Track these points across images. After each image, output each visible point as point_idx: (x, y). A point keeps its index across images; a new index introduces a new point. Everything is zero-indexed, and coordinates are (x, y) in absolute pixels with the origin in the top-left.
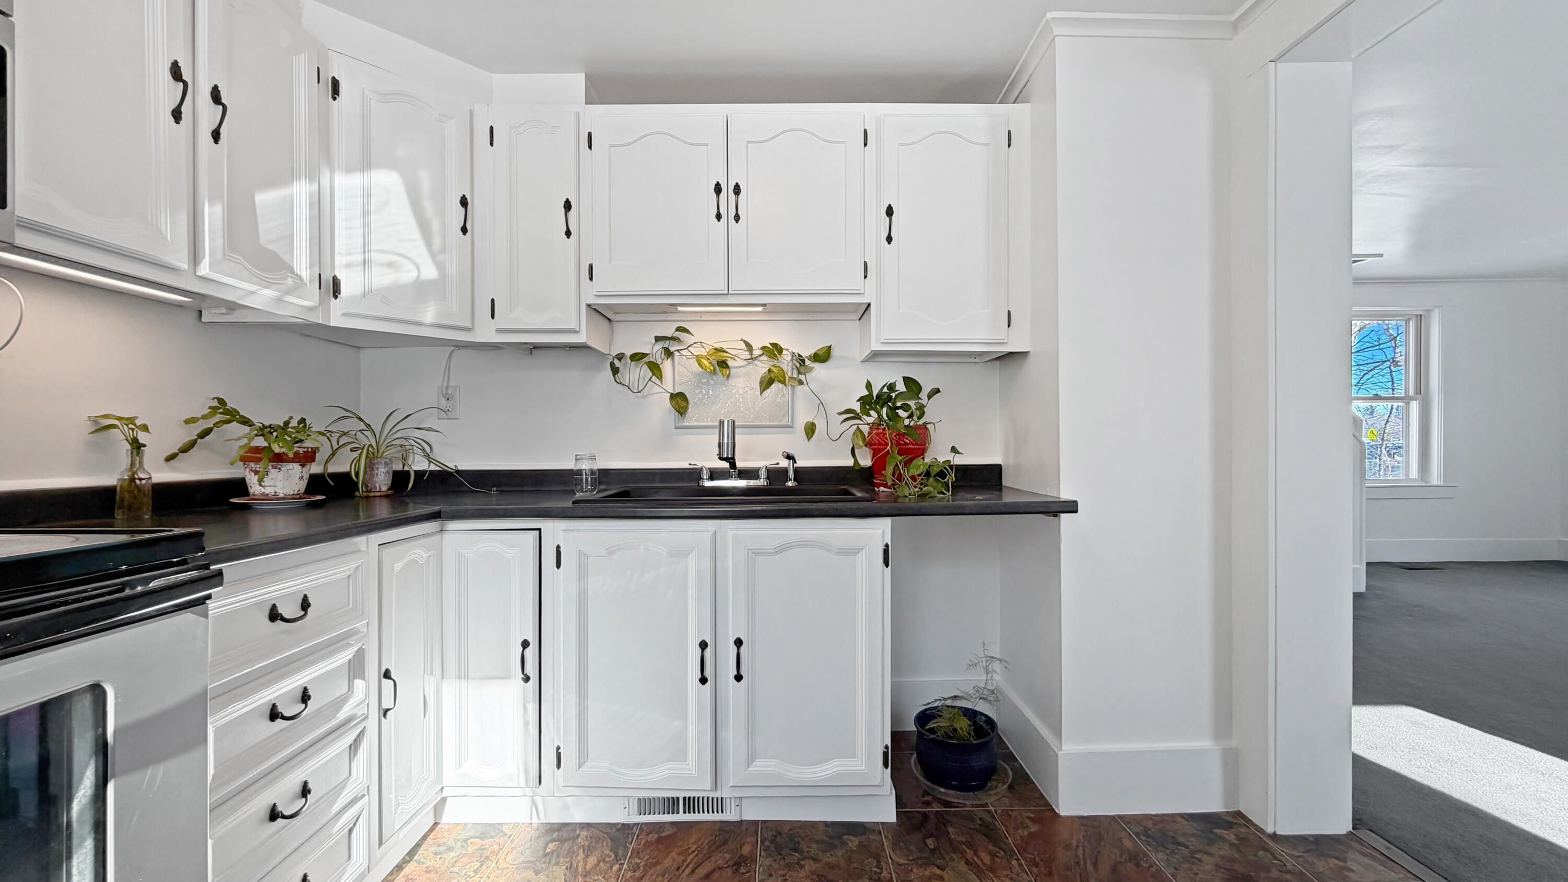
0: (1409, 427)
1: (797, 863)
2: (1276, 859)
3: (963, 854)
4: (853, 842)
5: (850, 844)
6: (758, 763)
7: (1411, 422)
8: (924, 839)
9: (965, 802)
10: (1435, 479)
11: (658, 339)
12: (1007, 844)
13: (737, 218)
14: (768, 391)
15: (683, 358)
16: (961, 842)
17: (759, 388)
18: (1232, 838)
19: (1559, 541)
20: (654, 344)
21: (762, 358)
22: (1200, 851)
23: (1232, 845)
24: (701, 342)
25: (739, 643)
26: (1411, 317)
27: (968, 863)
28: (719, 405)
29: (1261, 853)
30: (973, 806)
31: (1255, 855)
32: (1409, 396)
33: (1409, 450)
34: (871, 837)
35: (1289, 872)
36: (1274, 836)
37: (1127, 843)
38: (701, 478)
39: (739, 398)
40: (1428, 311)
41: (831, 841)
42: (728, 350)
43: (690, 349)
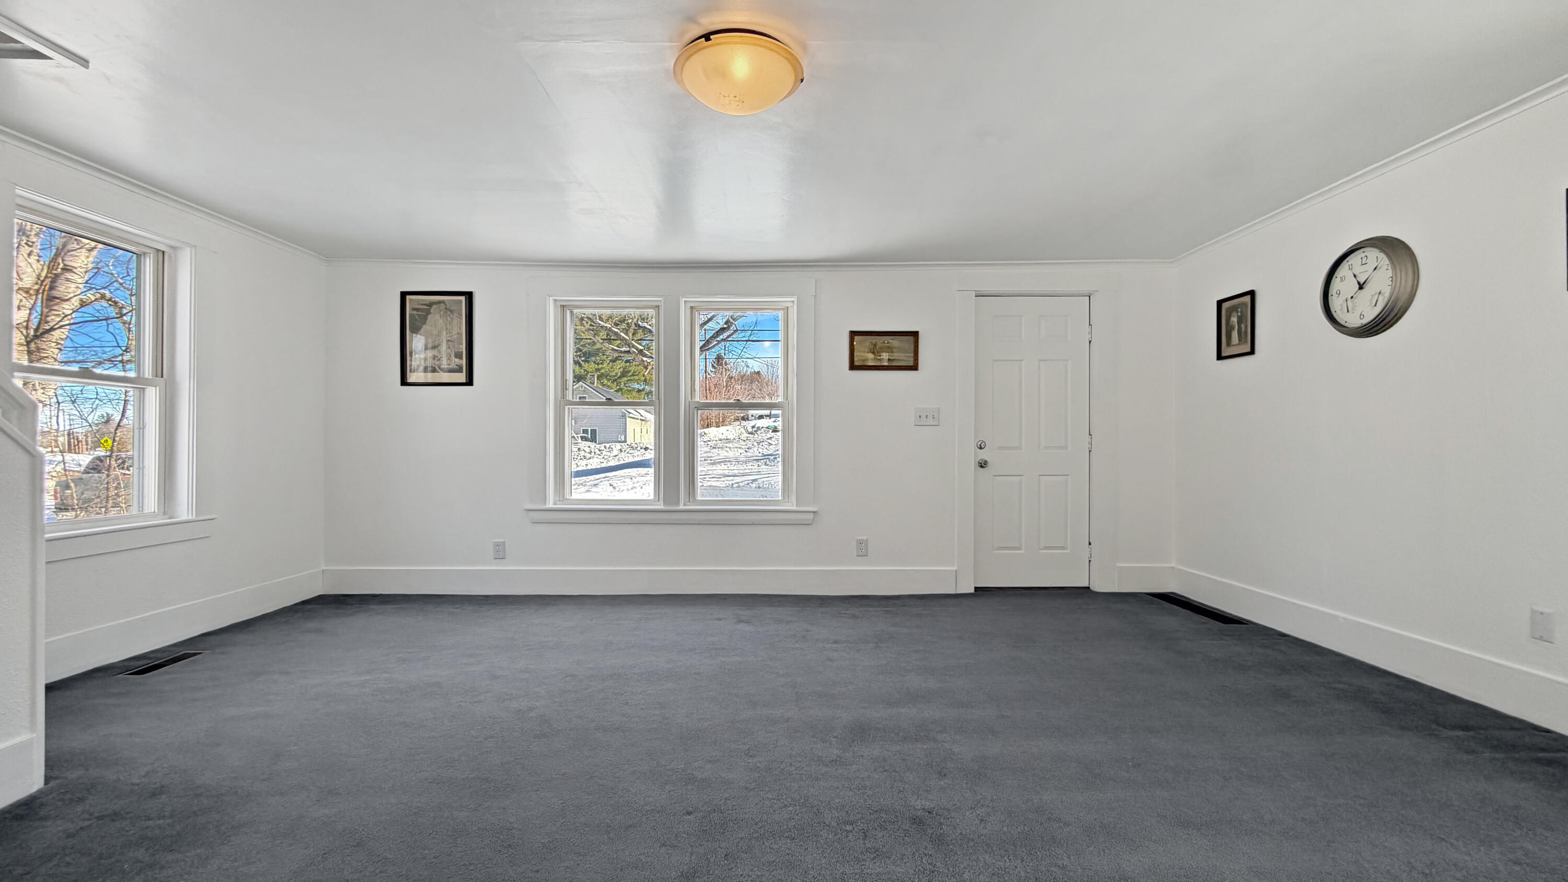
0: (144, 427)
7: (146, 420)
10: (184, 510)
19: (323, 571)
26: (147, 250)
32: (143, 378)
33: (143, 467)
40: (174, 248)
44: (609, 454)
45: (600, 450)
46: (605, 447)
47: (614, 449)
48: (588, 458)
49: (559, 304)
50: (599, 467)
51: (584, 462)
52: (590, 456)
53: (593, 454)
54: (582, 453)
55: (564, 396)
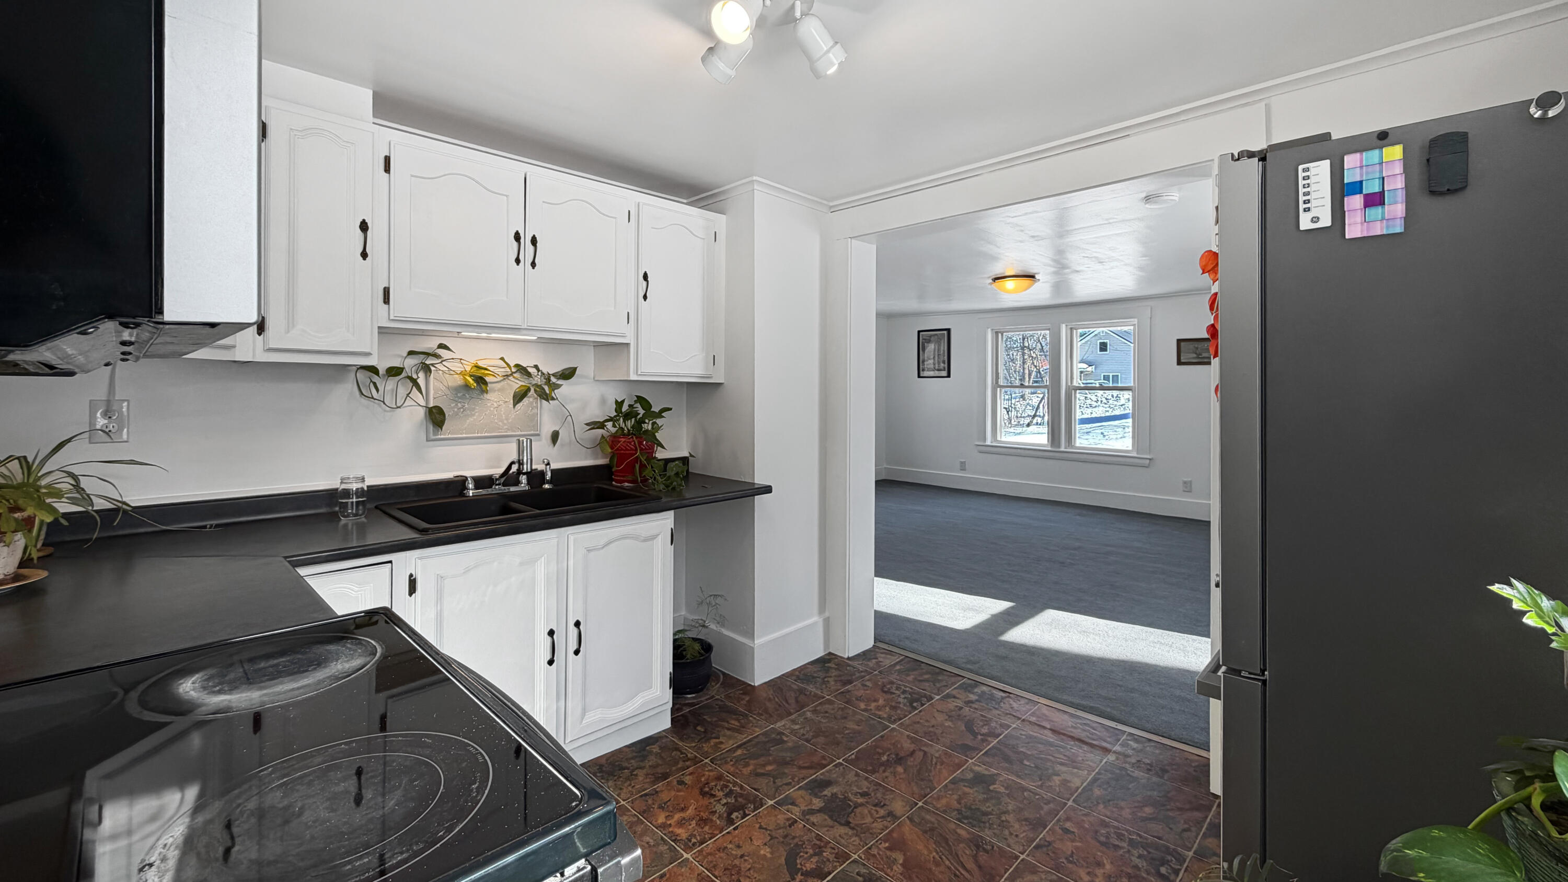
1: (631, 775)
2: (855, 668)
3: (723, 727)
4: (655, 749)
5: (654, 750)
6: (588, 715)
8: (695, 728)
9: (704, 698)
11: (411, 353)
12: (740, 711)
13: (533, 265)
14: (519, 406)
15: (439, 373)
16: (716, 721)
17: (512, 401)
18: (833, 666)
19: (885, 468)
20: (406, 358)
21: (515, 375)
22: (825, 677)
23: (836, 669)
24: (461, 359)
25: (577, 624)
27: (729, 729)
28: (475, 417)
29: (848, 668)
30: (707, 700)
31: (847, 670)
34: (663, 741)
35: (862, 672)
36: (849, 658)
37: (795, 687)
38: (465, 488)
39: (493, 411)
41: (640, 754)
42: (489, 368)
43: (444, 363)
44: (1115, 403)
45: (1106, 399)
46: (1113, 396)
47: (1122, 398)
48: (1094, 406)
49: (994, 331)
50: (1103, 415)
51: (1089, 410)
52: (1097, 404)
53: (1099, 403)
54: (1089, 402)
55: (997, 382)
